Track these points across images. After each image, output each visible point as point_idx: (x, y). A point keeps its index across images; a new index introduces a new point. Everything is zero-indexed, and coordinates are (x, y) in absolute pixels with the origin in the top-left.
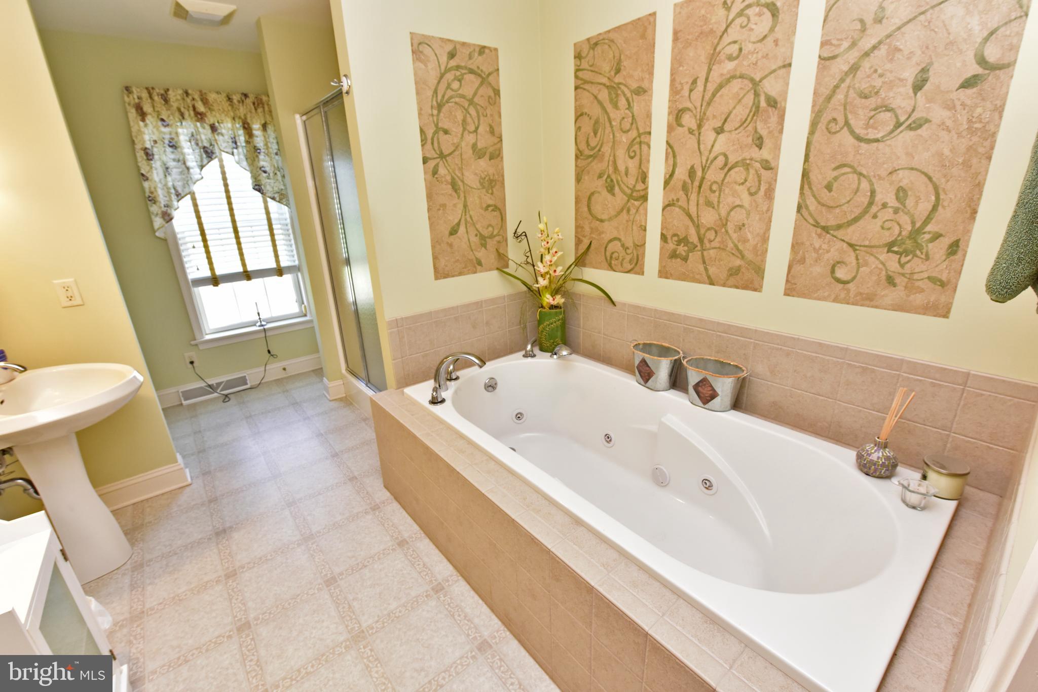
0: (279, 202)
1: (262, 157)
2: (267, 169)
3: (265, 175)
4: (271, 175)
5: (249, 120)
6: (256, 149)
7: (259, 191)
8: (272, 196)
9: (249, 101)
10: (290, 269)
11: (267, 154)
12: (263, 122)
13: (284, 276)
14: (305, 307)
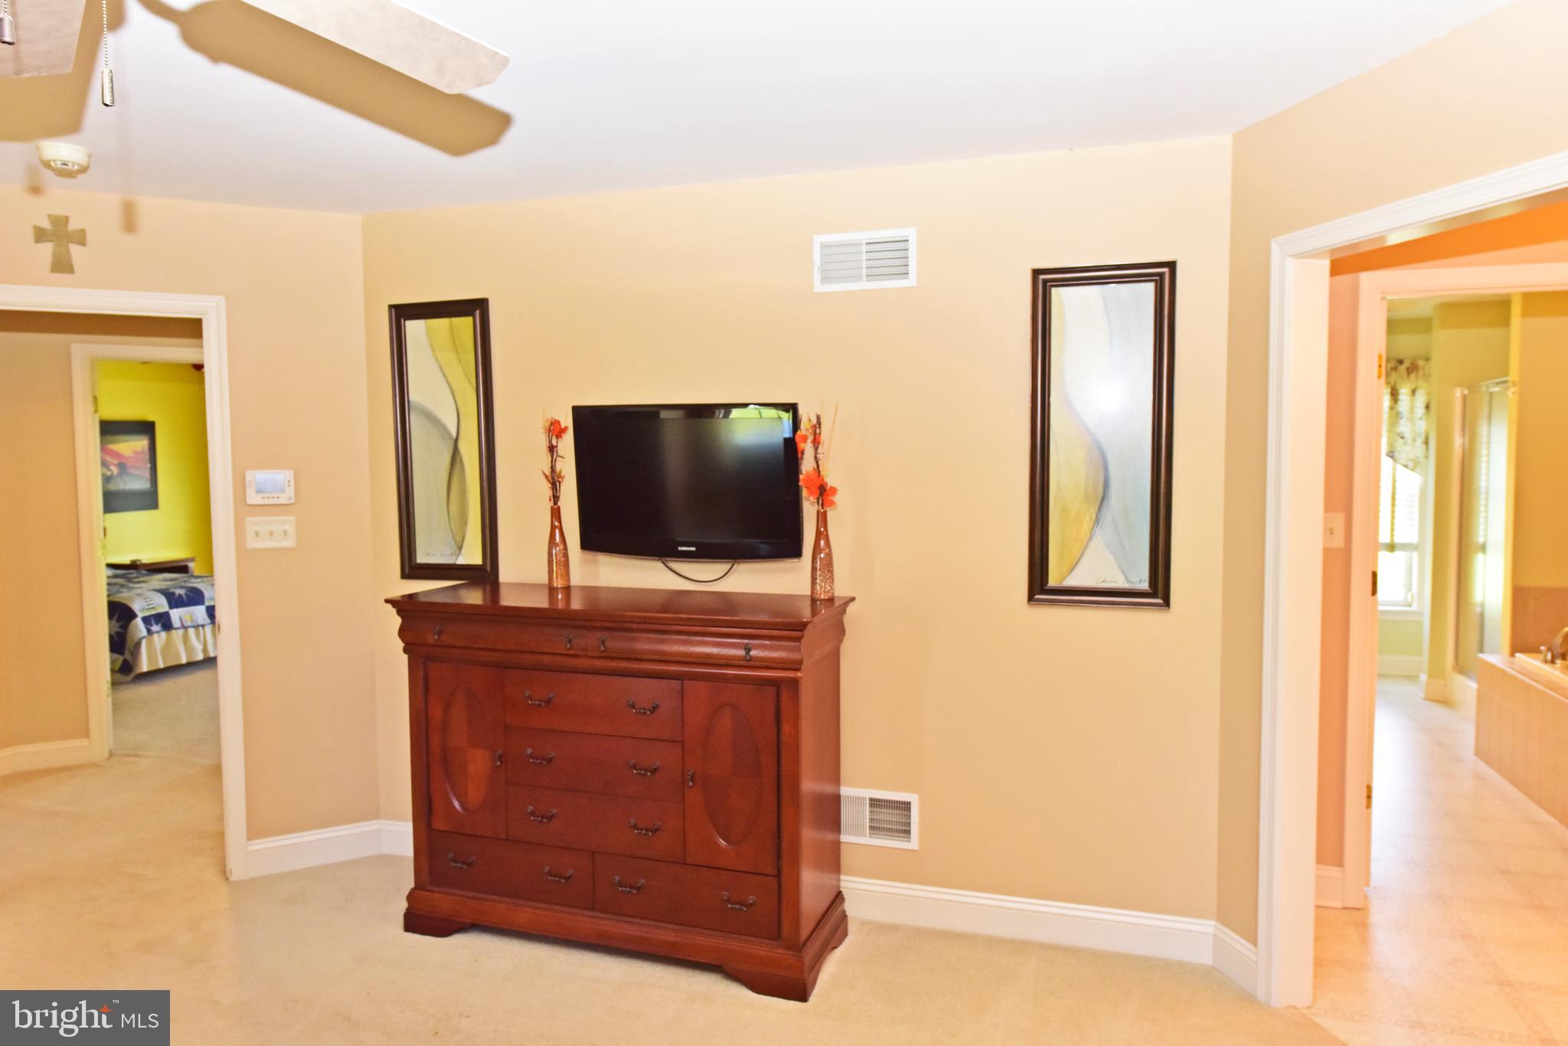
0: (1412, 470)
1: (1402, 422)
2: (1406, 435)
3: (1402, 441)
4: (1410, 441)
5: (1398, 387)
6: (1398, 414)
7: (1392, 457)
8: (1405, 463)
9: (1403, 368)
10: (1405, 547)
11: (1411, 420)
12: (1413, 387)
13: (1395, 553)
14: (1413, 596)
